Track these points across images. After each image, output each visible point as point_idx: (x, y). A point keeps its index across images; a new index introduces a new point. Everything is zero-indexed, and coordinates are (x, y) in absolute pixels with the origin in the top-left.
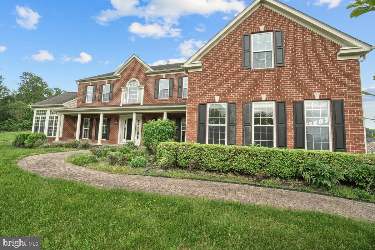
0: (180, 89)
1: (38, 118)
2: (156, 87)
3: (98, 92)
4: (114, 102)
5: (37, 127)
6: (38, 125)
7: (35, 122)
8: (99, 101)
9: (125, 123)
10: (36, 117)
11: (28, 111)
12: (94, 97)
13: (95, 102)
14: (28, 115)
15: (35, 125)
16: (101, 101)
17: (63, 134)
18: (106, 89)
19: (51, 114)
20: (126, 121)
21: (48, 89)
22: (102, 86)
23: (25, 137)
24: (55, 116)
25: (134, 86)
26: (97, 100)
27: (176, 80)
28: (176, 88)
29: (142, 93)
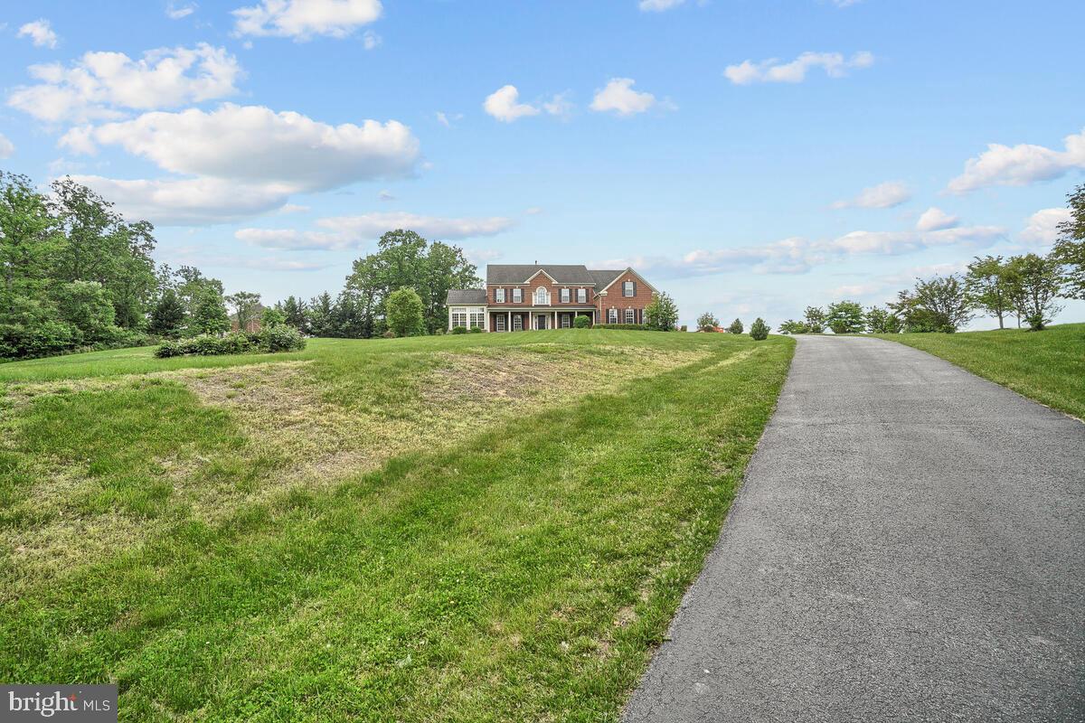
1: (456, 315)
2: (560, 294)
3: (509, 294)
4: (526, 303)
6: (458, 321)
12: (506, 298)
13: (507, 302)
15: (453, 321)
16: (513, 302)
19: (471, 311)
20: (536, 317)
22: (512, 289)
28: (574, 295)
29: (550, 297)
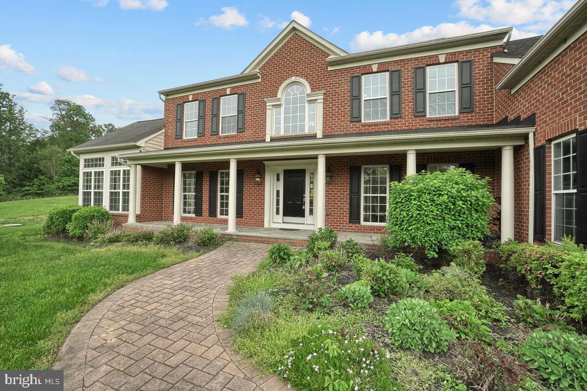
0: (420, 95)
1: (88, 175)
2: (355, 93)
3: (209, 113)
4: (248, 134)
5: (89, 194)
6: (90, 189)
7: (84, 182)
8: (214, 133)
9: (278, 179)
10: (84, 173)
11: (67, 162)
12: (201, 125)
13: (204, 136)
14: (68, 169)
15: (84, 189)
16: (218, 134)
17: (142, 207)
18: (229, 107)
19: (113, 165)
20: (278, 175)
21: (95, 126)
22: (218, 99)
23: (66, 216)
24: (121, 169)
25: (296, 94)
26: (208, 131)
27: (407, 75)
28: (407, 94)
29: (318, 110)
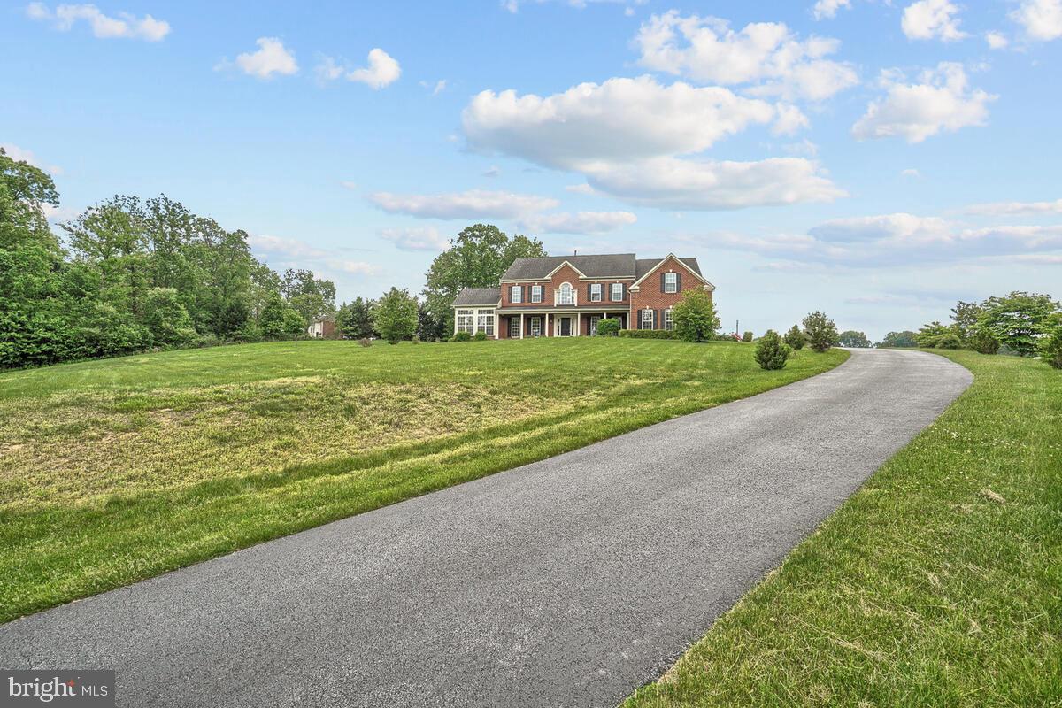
0: (610, 293)
2: (589, 291)
3: (526, 292)
4: (546, 303)
6: (464, 325)
10: (459, 317)
12: (522, 298)
13: (524, 302)
16: (531, 302)
18: (536, 290)
19: (479, 314)
22: (531, 287)
24: (486, 315)
25: (567, 289)
26: (526, 300)
28: (607, 292)
29: (576, 295)
